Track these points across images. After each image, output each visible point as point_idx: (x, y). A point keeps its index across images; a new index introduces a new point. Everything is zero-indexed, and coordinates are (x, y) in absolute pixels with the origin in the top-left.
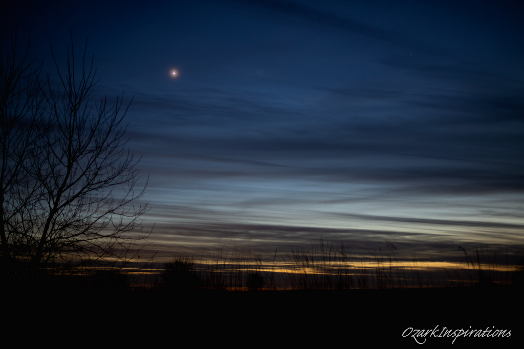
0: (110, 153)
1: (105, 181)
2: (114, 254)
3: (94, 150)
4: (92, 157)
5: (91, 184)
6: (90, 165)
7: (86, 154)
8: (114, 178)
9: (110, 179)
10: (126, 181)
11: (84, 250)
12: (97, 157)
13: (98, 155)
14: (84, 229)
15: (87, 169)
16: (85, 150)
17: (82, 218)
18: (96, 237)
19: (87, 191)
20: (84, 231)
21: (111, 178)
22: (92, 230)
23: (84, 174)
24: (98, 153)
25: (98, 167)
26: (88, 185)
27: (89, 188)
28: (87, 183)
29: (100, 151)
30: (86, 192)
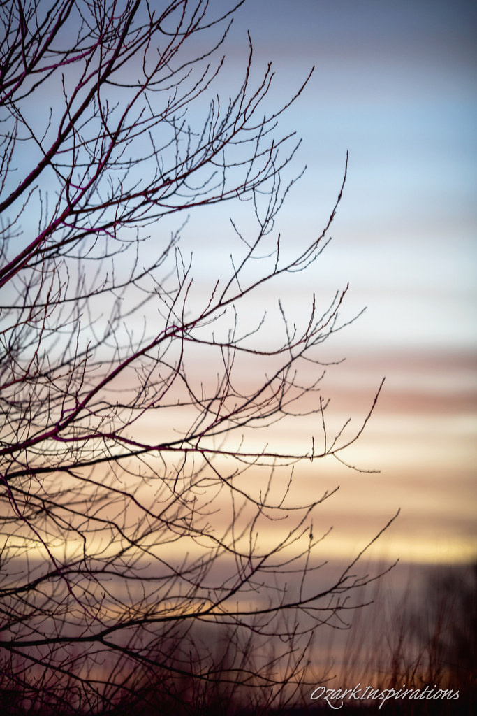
0: (163, 62)
1: (145, 193)
2: (196, 527)
3: (93, 48)
4: (81, 84)
5: (82, 210)
6: (73, 121)
7: (55, 67)
8: (185, 176)
9: (168, 182)
10: (244, 188)
11: (56, 511)
12: (102, 80)
13: (108, 72)
14: (56, 418)
15: (62, 138)
16: (45, 49)
17: (45, 367)
18: (116, 451)
19: (64, 242)
20: (59, 427)
21: (172, 176)
22: (94, 422)
23: (47, 161)
24: (111, 62)
25: (113, 129)
26: (69, 211)
27: (73, 226)
28: (64, 205)
29: (116, 55)
30: (58, 246)
